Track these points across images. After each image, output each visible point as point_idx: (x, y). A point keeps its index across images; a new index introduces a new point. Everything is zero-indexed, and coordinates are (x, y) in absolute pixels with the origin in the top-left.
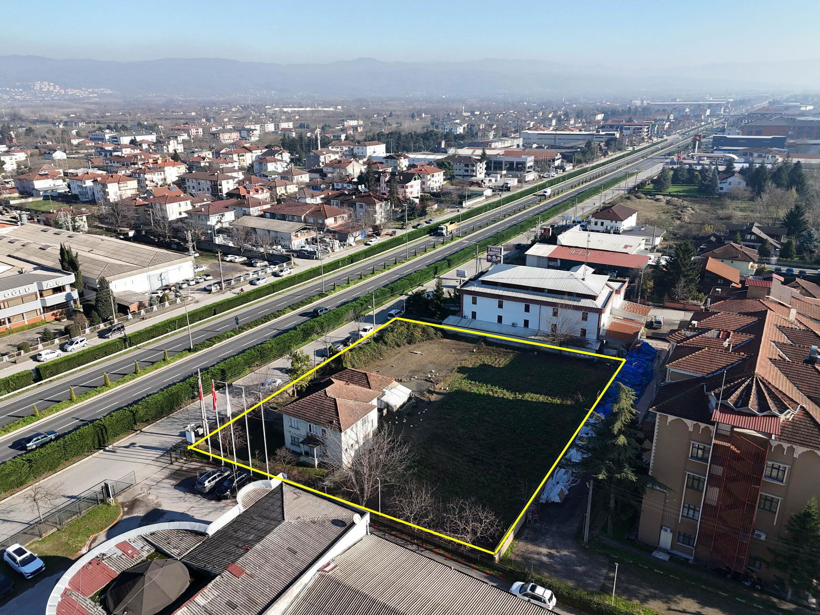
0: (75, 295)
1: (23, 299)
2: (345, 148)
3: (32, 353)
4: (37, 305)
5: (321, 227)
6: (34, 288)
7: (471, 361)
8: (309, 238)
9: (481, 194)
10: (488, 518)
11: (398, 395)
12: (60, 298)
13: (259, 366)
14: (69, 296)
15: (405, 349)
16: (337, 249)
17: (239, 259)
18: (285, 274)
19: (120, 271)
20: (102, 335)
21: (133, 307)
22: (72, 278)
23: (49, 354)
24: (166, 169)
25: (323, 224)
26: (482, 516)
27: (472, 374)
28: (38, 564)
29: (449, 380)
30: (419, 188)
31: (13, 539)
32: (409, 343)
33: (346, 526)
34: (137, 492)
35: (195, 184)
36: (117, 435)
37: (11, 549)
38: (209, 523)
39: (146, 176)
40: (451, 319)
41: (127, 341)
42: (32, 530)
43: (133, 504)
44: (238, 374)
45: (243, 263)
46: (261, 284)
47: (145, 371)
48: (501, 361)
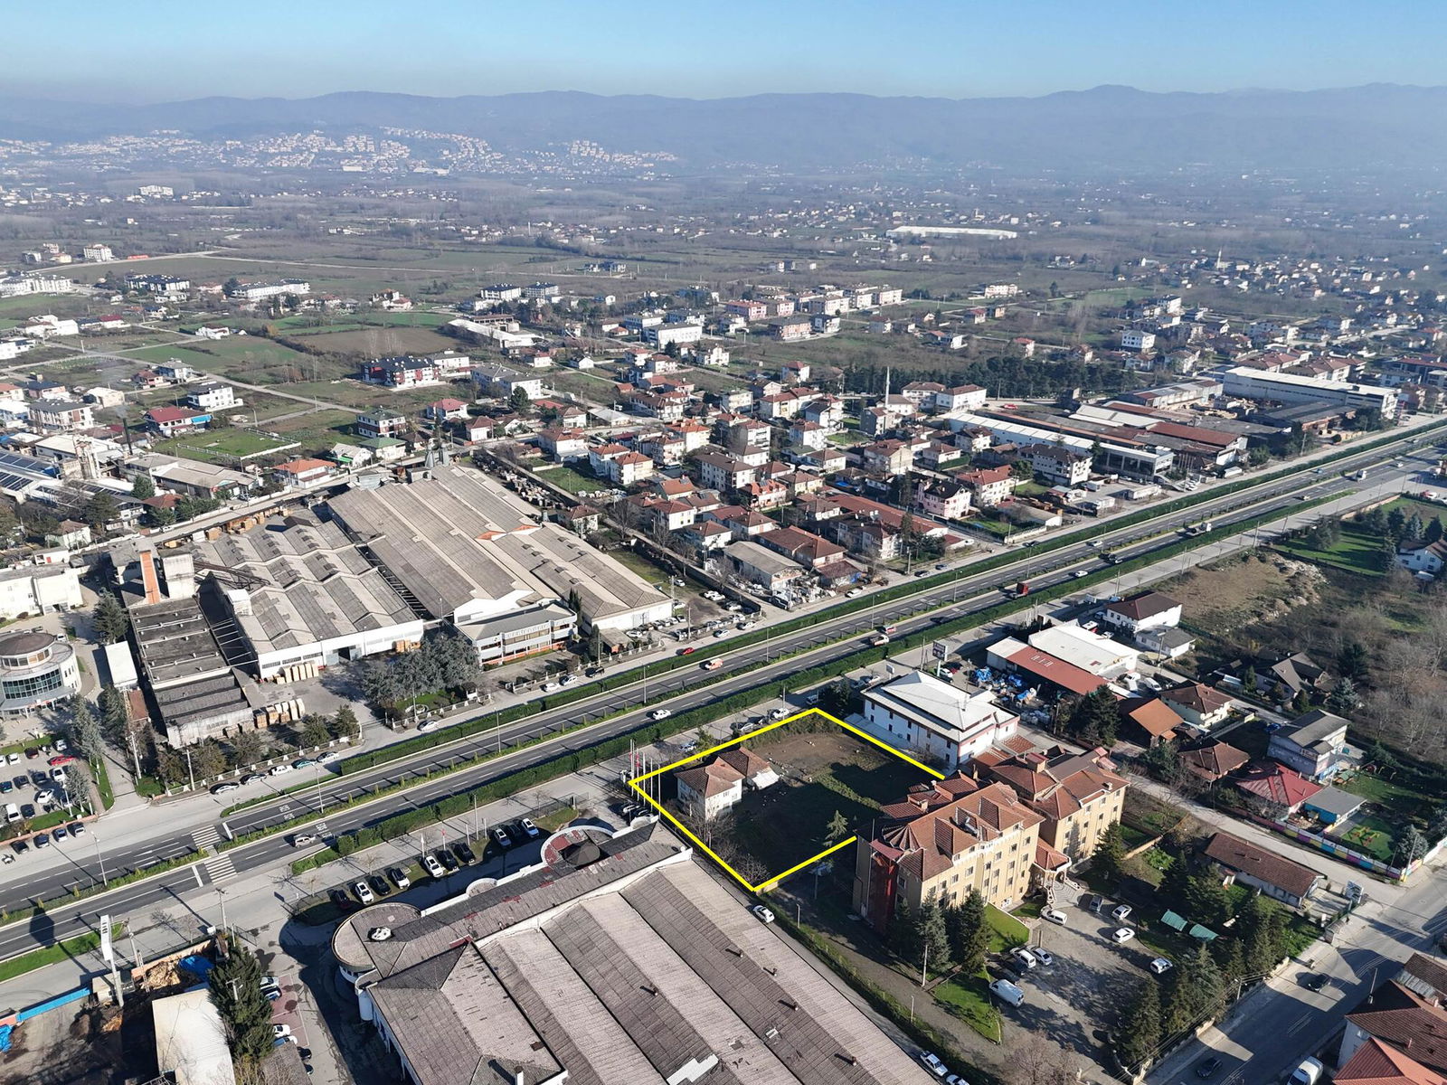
0: (576, 631)
1: (539, 634)
2: (926, 394)
3: (542, 683)
4: (548, 638)
5: (808, 567)
6: (548, 625)
7: (847, 760)
8: (792, 579)
9: (1039, 524)
10: (762, 870)
11: (765, 779)
12: (564, 633)
13: (686, 729)
14: (571, 632)
15: (802, 738)
16: (812, 599)
17: (717, 597)
18: (749, 628)
19: (612, 610)
20: (589, 673)
21: (615, 649)
22: (575, 618)
23: (553, 688)
24: (689, 436)
25: (811, 563)
26: (759, 867)
27: (839, 771)
28: (536, 831)
29: (818, 774)
30: (968, 500)
31: (526, 815)
32: (810, 731)
33: (677, 851)
34: (589, 805)
35: (710, 469)
36: (584, 765)
37: (526, 820)
38: (615, 831)
39: (666, 447)
40: (855, 716)
41: (603, 686)
42: (533, 813)
43: (585, 812)
44: (670, 733)
45: (720, 603)
46: (723, 637)
47: (610, 717)
48: (868, 765)
